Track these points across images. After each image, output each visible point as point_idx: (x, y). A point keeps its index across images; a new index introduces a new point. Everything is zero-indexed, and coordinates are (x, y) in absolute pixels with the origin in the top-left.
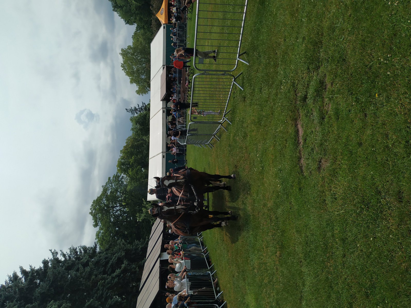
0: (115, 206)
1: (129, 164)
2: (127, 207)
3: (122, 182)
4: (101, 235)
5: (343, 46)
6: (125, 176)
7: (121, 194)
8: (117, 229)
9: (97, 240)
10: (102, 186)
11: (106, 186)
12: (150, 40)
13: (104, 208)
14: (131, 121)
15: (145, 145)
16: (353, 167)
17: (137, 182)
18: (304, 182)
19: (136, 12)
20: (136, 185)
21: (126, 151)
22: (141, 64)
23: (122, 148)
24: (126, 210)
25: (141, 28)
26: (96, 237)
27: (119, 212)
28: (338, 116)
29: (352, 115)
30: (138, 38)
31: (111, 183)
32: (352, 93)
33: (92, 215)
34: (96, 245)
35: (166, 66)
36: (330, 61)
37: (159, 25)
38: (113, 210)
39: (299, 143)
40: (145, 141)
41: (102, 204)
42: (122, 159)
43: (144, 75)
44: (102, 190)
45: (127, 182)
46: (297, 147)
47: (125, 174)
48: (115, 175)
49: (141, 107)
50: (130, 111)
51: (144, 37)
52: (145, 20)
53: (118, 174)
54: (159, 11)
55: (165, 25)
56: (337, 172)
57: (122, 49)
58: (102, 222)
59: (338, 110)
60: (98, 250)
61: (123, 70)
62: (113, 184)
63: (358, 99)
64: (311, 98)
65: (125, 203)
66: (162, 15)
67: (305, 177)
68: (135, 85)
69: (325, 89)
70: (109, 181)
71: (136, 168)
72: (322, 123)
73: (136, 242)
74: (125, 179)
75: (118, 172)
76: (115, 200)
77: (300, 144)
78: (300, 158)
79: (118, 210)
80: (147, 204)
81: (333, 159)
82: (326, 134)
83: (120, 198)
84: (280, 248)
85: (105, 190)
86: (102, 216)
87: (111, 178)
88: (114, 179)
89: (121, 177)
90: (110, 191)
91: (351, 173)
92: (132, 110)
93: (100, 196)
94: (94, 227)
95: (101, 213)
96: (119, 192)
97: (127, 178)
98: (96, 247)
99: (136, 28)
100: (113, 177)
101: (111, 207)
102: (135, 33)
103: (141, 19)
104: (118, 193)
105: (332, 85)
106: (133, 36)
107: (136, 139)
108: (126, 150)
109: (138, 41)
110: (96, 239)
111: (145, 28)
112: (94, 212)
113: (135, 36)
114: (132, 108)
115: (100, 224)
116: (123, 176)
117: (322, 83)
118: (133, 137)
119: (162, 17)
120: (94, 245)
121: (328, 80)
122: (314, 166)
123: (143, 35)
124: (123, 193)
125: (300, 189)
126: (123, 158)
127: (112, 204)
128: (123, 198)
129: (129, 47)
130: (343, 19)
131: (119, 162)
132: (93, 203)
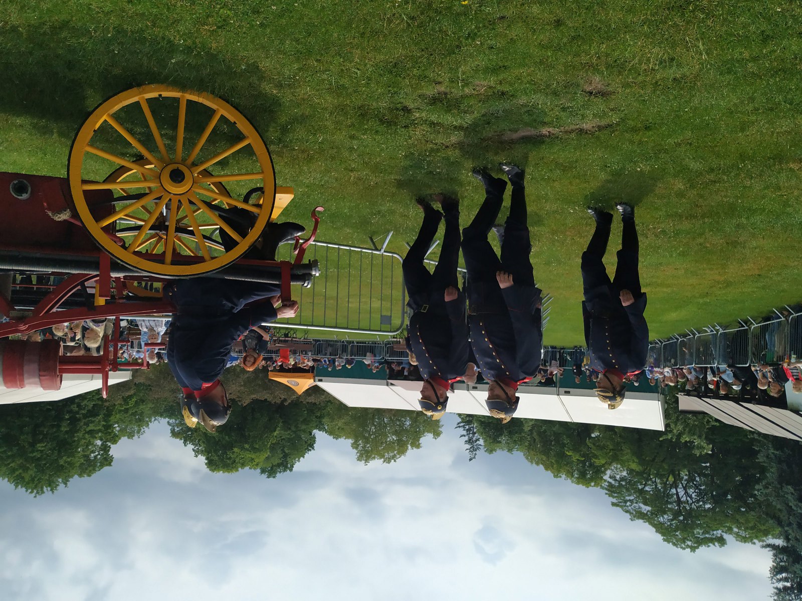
0: (675, 497)
1: (584, 463)
2: (679, 474)
3: (622, 479)
4: (744, 532)
5: (370, 70)
6: (608, 472)
7: (650, 482)
8: (729, 497)
9: (755, 541)
10: (632, 520)
11: (631, 513)
12: (341, 407)
13: (680, 521)
14: (494, 452)
15: (541, 427)
16: (606, 33)
17: (622, 450)
18: (633, 120)
19: (293, 429)
20: (629, 451)
21: (555, 466)
22: (384, 426)
23: (549, 474)
24: (686, 475)
25: (320, 422)
26: (749, 543)
27: (691, 491)
28: (500, 67)
29: (500, 43)
30: (338, 429)
31: (626, 502)
32: (458, 47)
33: (697, 547)
34: (768, 546)
35: (389, 381)
36: (395, 89)
37: (316, 390)
38: (685, 502)
39: (549, 136)
40: (533, 426)
41: (671, 524)
42: (572, 476)
43: (405, 422)
44: (641, 521)
45: (623, 468)
46: (558, 137)
47: (604, 473)
48: (607, 492)
49: (465, 431)
50: (474, 452)
51: (336, 417)
52: (306, 415)
53: (606, 487)
54: (291, 388)
55: (317, 378)
56: (615, 60)
57: (358, 460)
58: (714, 528)
59: (487, 68)
60: (780, 542)
61: (395, 461)
62: (628, 498)
63: (469, 34)
64: (461, 118)
65: (669, 476)
66: (298, 384)
67: (623, 120)
68: (422, 440)
69: (446, 94)
70: (621, 507)
71: (590, 448)
72: (512, 96)
73: (761, 458)
74: (614, 473)
75: (601, 486)
76: (664, 497)
77: (552, 132)
78: (581, 131)
79: (686, 493)
80: (671, 431)
81: (587, 71)
82: (533, 87)
83: (659, 486)
84: (780, 163)
85: (640, 515)
86: (699, 526)
87: (615, 500)
88: (616, 495)
89: (611, 480)
90: (642, 505)
91: (617, 36)
92: (471, 448)
93: (653, 527)
94: (725, 545)
95: (692, 528)
96: (644, 487)
97: (612, 468)
98: (774, 545)
99: (320, 431)
100: (611, 498)
101: (680, 507)
102: (330, 433)
103: (306, 422)
104: (647, 488)
105: (440, 83)
106: (334, 438)
107: (530, 445)
108: (552, 466)
109: (343, 429)
110: (754, 543)
111: (321, 415)
112: (689, 543)
113: (335, 433)
114: (467, 449)
115: (720, 532)
116: (610, 477)
117: (435, 101)
118: (526, 449)
119: (302, 384)
120: (768, 549)
121: (431, 91)
122: (599, 105)
123: (333, 419)
124: (647, 479)
125: (647, 128)
126: (570, 474)
127: (671, 503)
128: (658, 481)
129: (355, 446)
130: (324, 72)
131: (578, 483)
132: (669, 542)
